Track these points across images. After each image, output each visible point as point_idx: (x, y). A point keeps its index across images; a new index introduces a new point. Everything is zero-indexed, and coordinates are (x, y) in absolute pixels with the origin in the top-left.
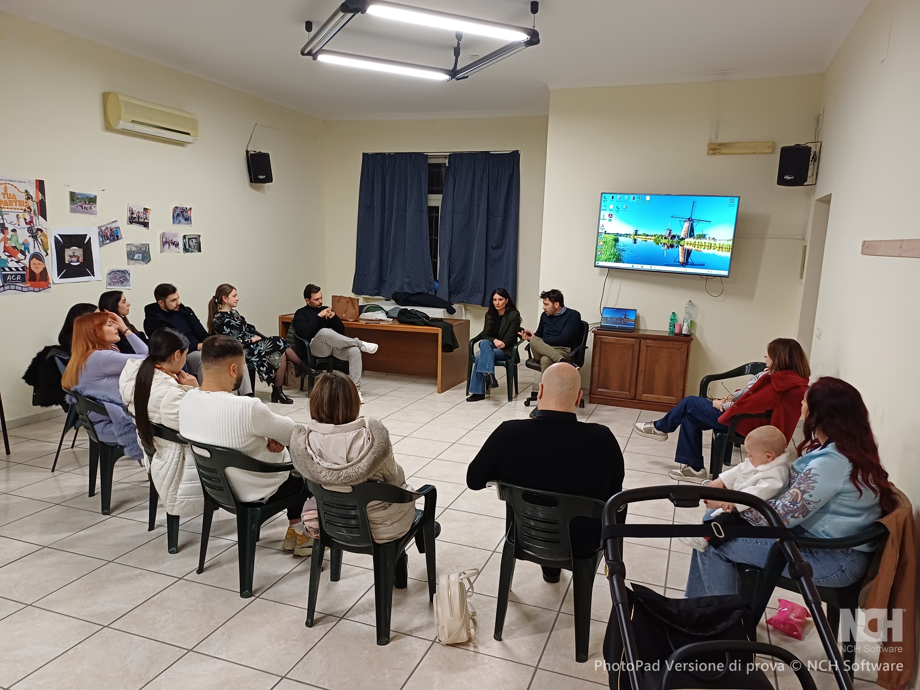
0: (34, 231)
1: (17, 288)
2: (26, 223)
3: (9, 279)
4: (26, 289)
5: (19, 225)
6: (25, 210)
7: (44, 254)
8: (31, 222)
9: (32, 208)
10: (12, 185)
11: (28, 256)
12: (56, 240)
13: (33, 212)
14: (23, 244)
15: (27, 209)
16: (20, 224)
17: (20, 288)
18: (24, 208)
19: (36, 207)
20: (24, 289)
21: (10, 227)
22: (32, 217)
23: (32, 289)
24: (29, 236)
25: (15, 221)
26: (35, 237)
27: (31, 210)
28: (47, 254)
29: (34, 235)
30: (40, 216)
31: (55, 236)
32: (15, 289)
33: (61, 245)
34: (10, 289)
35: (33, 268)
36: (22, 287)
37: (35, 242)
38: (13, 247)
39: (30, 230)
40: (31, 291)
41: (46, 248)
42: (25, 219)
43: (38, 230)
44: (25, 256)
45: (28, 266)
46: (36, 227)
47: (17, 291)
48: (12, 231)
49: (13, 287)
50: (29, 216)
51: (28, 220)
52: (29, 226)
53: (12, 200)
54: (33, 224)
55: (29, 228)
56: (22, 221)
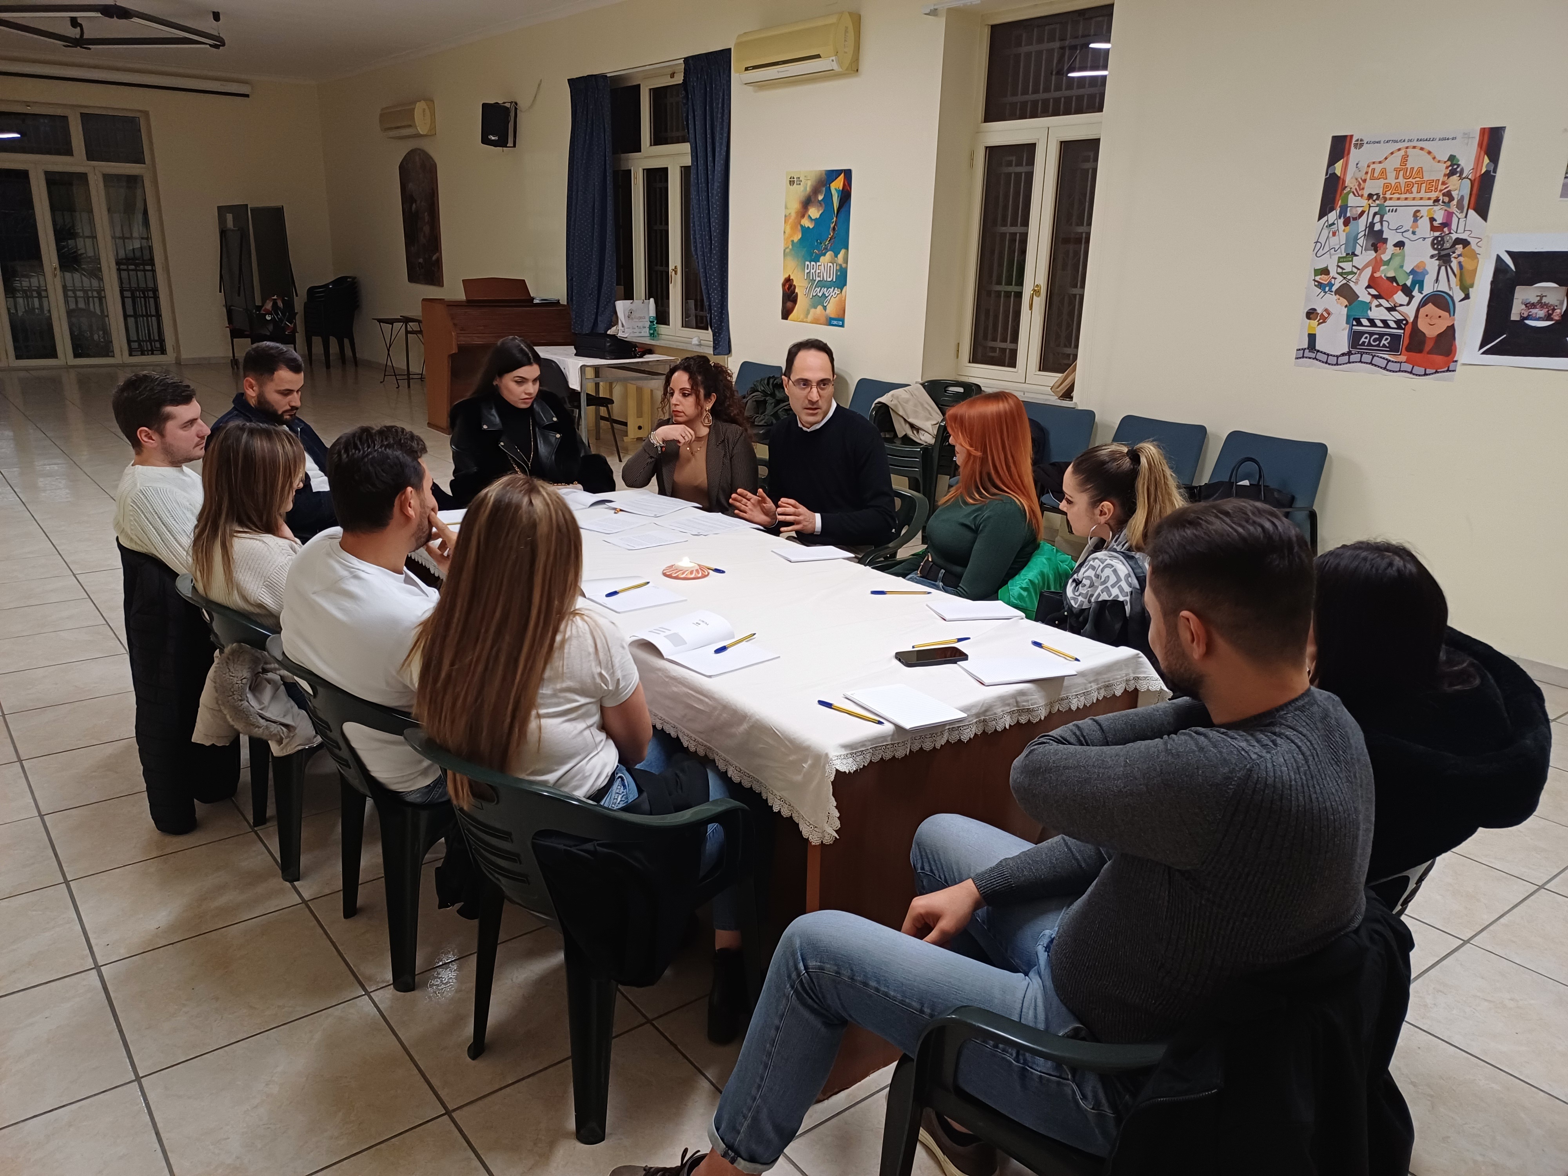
0: (1447, 245)
1: (1376, 361)
2: (1433, 228)
3: (1364, 342)
4: (1396, 367)
5: (1414, 233)
6: (1437, 201)
7: (1458, 295)
8: (1446, 224)
9: (1454, 194)
10: (1422, 149)
11: (1418, 297)
12: (1500, 267)
13: (1455, 202)
14: (1413, 272)
15: (1441, 198)
16: (1417, 230)
17: (1383, 363)
18: (1434, 195)
19: (1466, 192)
20: (1391, 366)
21: (1392, 237)
22: (1449, 215)
23: (1408, 367)
24: (1432, 257)
25: (1408, 223)
26: (1444, 259)
27: (1451, 199)
28: (1467, 297)
29: (1443, 253)
30: (1471, 212)
31: (1498, 256)
32: (1371, 363)
33: (1508, 276)
34: (1361, 362)
35: (1422, 326)
36: (1389, 361)
37: (1443, 268)
38: (1388, 278)
39: (1437, 243)
40: (1405, 371)
41: (1468, 281)
42: (1432, 220)
43: (1458, 241)
44: (1411, 297)
45: (1411, 320)
46: (1454, 236)
47: (1373, 367)
48: (1395, 245)
49: (1367, 358)
50: (1442, 212)
51: (1440, 219)
52: (1437, 234)
53: (1414, 181)
54: (1450, 229)
55: (1436, 238)
56: (1424, 223)
